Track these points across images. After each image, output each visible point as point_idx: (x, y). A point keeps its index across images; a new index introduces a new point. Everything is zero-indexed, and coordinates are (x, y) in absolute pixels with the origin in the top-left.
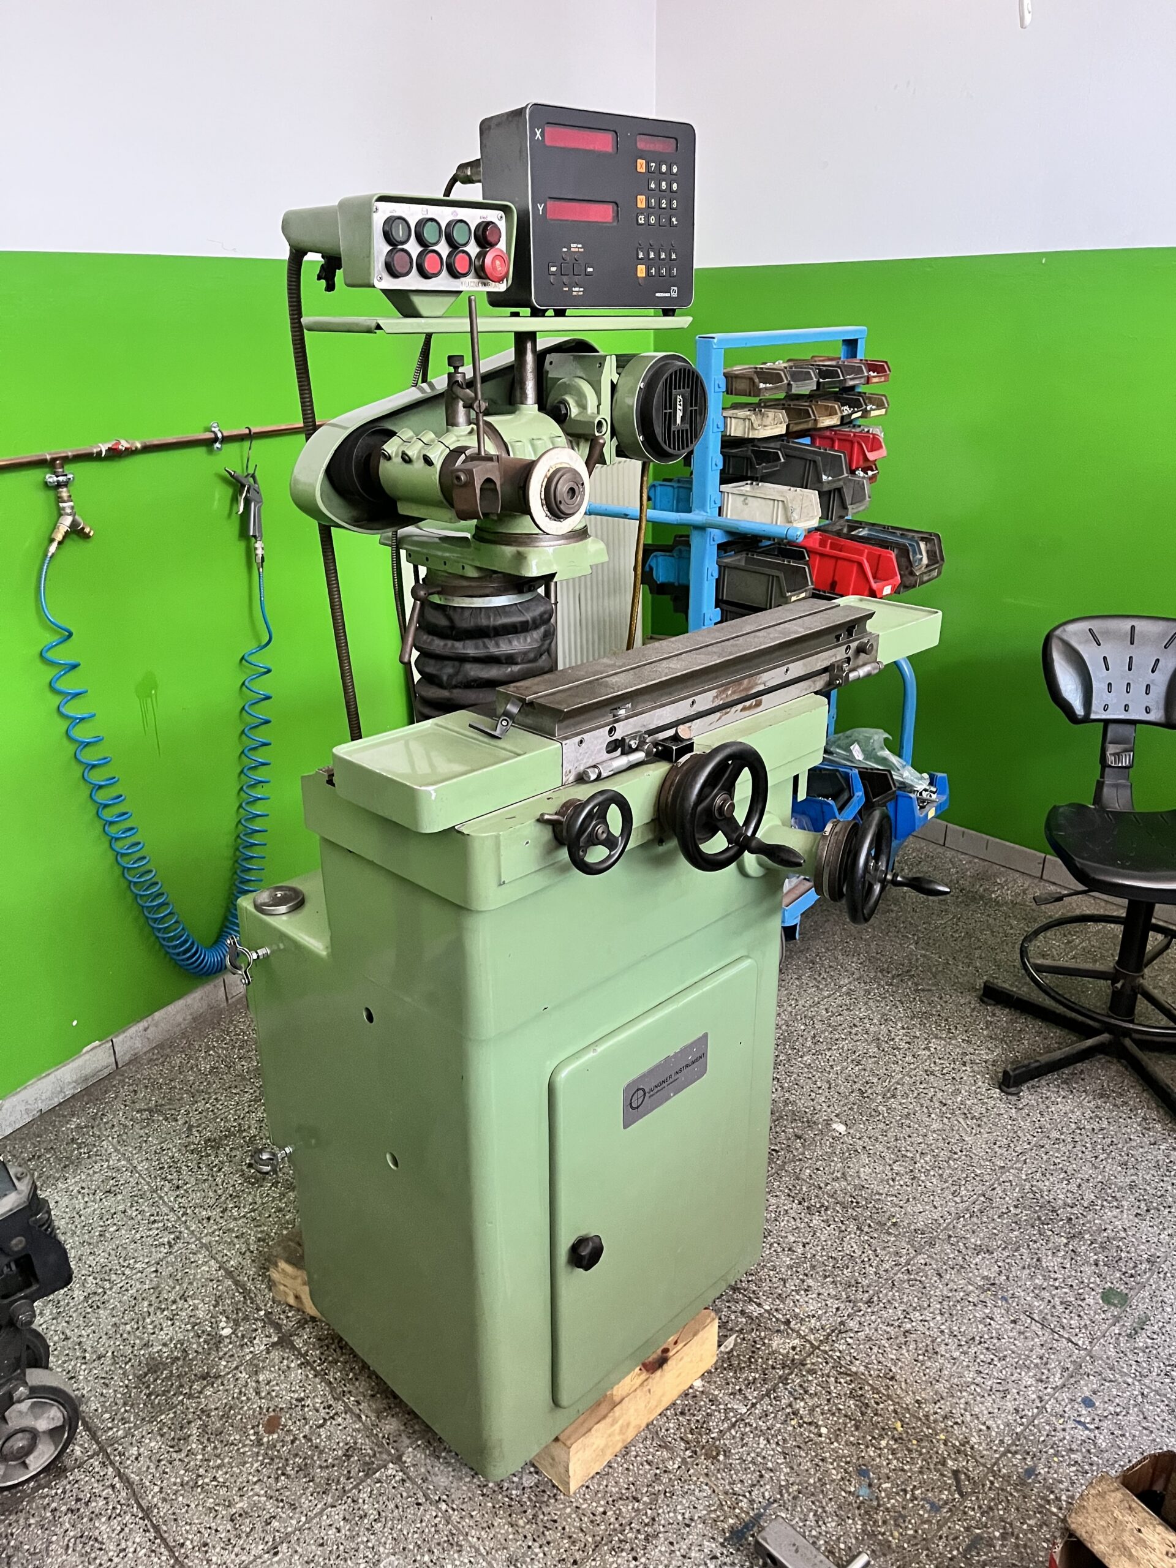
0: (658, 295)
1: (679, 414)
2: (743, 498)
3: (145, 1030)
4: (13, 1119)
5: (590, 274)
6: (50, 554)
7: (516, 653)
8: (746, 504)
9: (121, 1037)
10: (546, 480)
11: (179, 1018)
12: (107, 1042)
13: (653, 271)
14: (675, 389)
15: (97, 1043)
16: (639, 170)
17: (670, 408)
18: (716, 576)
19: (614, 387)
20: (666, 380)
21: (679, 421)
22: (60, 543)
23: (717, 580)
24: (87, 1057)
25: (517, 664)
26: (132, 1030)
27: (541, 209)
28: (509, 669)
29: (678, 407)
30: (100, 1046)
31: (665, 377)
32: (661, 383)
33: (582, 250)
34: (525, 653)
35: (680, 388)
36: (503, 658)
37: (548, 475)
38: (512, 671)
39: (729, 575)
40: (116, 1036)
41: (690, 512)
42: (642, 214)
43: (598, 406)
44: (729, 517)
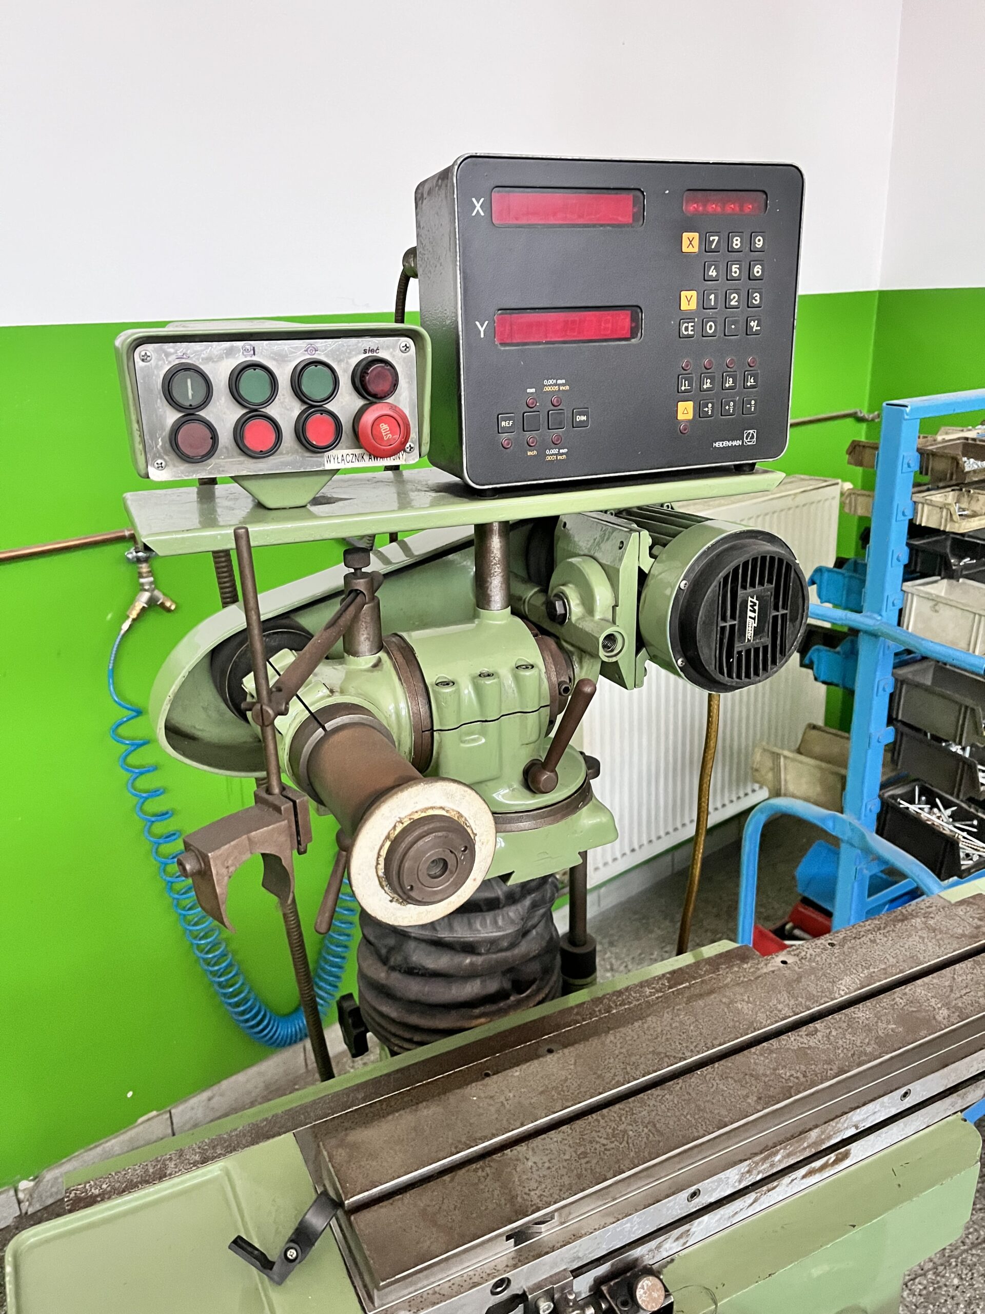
0: (717, 445)
1: (751, 625)
2: (931, 603)
3: (210, 1099)
4: (54, 1190)
5: (582, 424)
6: (122, 632)
7: (478, 942)
8: (936, 611)
9: (181, 1108)
10: (388, 844)
11: (250, 1086)
12: (165, 1112)
13: (709, 409)
14: (744, 587)
15: (154, 1113)
16: (685, 249)
17: (733, 617)
18: (890, 690)
19: (643, 577)
20: (726, 579)
21: (750, 633)
22: (134, 620)
23: (892, 695)
24: (141, 1127)
25: (479, 954)
26: (194, 1101)
27: (482, 330)
28: (468, 961)
29: (750, 614)
30: (158, 1115)
31: (722, 574)
32: (715, 583)
33: (567, 388)
34: (493, 942)
35: (753, 585)
36: (458, 947)
37: (392, 836)
38: (471, 964)
39: (907, 692)
40: (174, 1107)
41: (859, 611)
42: (691, 320)
43: (614, 607)
44: (910, 630)
